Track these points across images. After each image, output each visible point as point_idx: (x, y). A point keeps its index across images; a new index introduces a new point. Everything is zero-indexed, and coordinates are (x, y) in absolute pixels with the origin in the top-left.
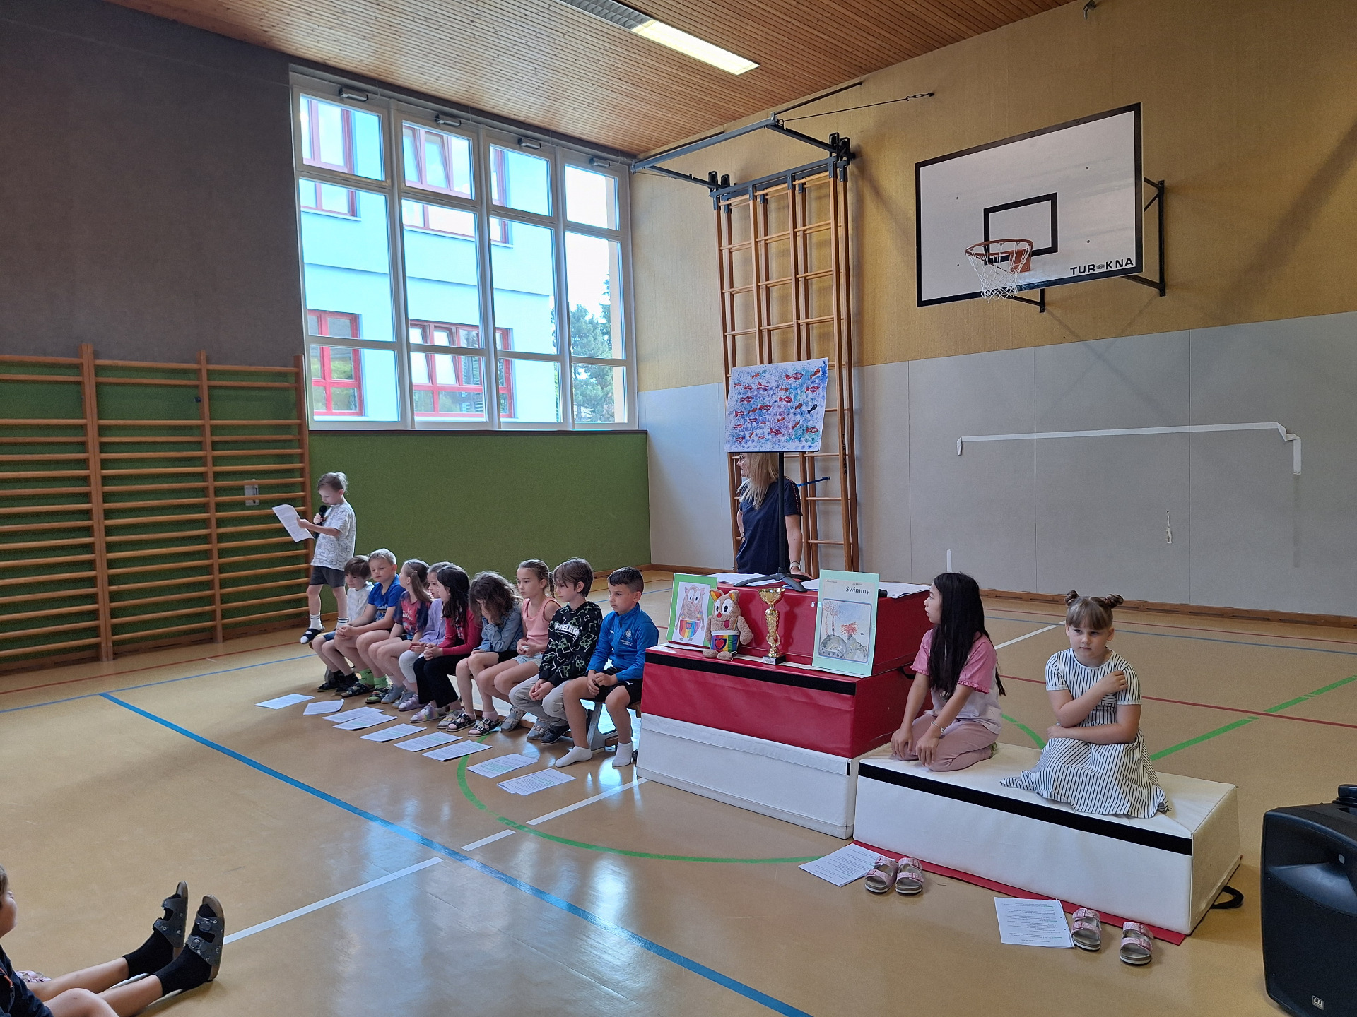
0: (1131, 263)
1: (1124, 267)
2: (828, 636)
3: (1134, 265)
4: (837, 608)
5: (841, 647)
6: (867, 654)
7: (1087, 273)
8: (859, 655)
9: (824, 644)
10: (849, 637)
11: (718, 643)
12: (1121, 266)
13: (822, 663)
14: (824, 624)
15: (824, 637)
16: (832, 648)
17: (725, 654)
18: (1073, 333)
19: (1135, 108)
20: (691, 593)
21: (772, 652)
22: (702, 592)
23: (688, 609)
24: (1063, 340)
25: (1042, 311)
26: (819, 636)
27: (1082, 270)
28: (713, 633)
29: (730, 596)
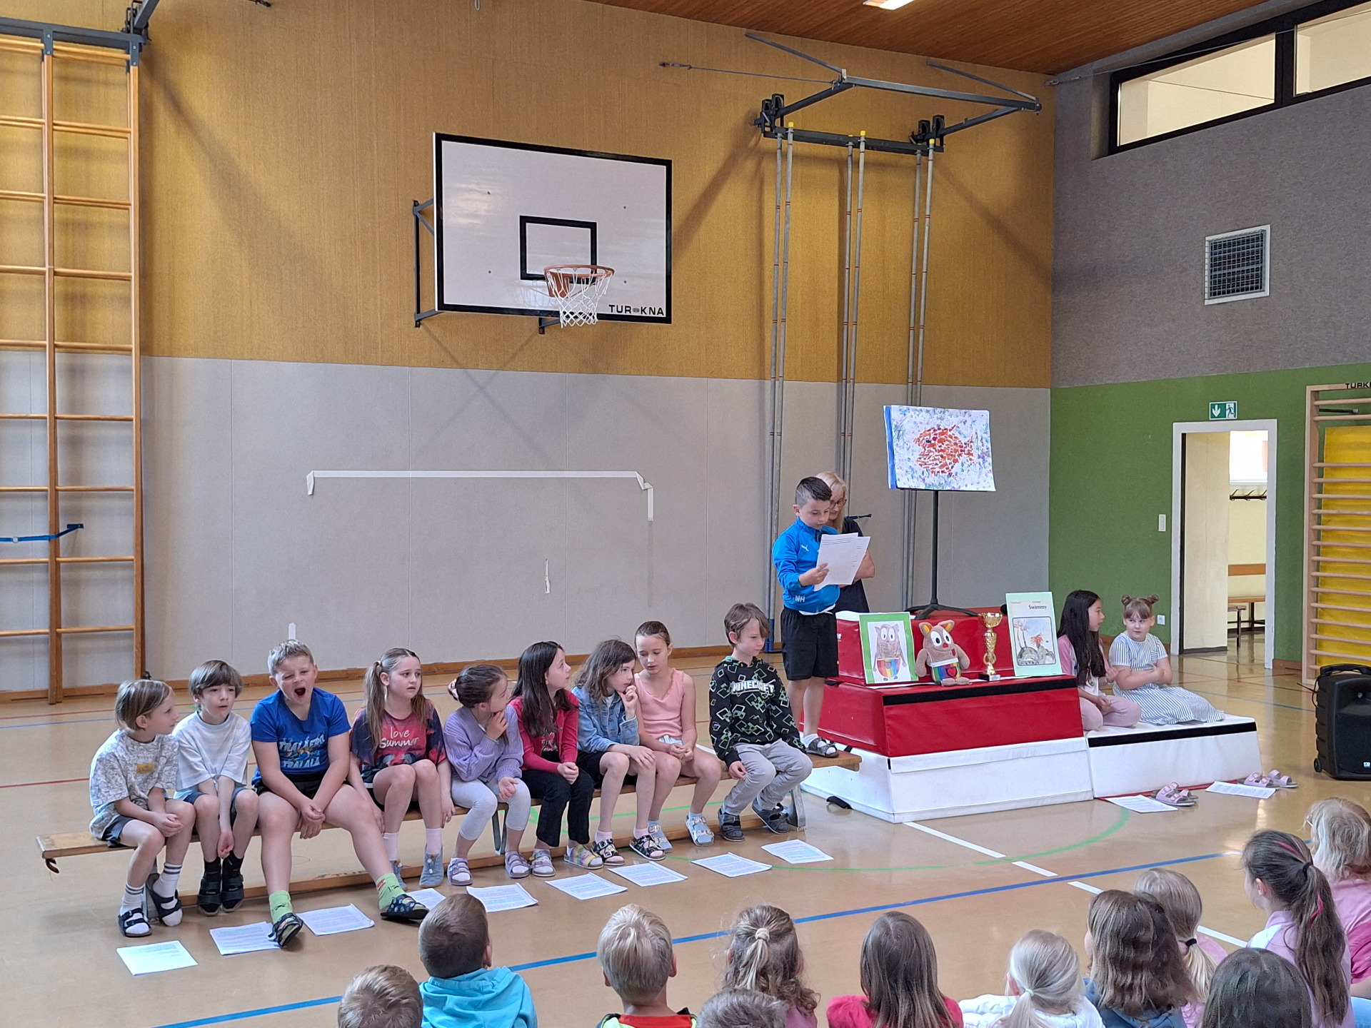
0: (662, 313)
1: (656, 315)
2: (1022, 649)
3: (665, 316)
4: (1024, 625)
5: (1034, 655)
6: (1054, 657)
7: (623, 313)
8: (1049, 659)
9: (1021, 656)
10: (1038, 646)
11: (949, 671)
12: (654, 313)
13: (1023, 672)
14: (1018, 640)
15: (1019, 650)
16: (1027, 658)
17: (960, 680)
18: (452, 357)
19: (668, 164)
20: (884, 631)
21: (990, 670)
22: (896, 629)
23: (884, 648)
24: (442, 364)
25: (417, 326)
26: (1016, 652)
27: (620, 310)
28: (934, 665)
29: (944, 626)
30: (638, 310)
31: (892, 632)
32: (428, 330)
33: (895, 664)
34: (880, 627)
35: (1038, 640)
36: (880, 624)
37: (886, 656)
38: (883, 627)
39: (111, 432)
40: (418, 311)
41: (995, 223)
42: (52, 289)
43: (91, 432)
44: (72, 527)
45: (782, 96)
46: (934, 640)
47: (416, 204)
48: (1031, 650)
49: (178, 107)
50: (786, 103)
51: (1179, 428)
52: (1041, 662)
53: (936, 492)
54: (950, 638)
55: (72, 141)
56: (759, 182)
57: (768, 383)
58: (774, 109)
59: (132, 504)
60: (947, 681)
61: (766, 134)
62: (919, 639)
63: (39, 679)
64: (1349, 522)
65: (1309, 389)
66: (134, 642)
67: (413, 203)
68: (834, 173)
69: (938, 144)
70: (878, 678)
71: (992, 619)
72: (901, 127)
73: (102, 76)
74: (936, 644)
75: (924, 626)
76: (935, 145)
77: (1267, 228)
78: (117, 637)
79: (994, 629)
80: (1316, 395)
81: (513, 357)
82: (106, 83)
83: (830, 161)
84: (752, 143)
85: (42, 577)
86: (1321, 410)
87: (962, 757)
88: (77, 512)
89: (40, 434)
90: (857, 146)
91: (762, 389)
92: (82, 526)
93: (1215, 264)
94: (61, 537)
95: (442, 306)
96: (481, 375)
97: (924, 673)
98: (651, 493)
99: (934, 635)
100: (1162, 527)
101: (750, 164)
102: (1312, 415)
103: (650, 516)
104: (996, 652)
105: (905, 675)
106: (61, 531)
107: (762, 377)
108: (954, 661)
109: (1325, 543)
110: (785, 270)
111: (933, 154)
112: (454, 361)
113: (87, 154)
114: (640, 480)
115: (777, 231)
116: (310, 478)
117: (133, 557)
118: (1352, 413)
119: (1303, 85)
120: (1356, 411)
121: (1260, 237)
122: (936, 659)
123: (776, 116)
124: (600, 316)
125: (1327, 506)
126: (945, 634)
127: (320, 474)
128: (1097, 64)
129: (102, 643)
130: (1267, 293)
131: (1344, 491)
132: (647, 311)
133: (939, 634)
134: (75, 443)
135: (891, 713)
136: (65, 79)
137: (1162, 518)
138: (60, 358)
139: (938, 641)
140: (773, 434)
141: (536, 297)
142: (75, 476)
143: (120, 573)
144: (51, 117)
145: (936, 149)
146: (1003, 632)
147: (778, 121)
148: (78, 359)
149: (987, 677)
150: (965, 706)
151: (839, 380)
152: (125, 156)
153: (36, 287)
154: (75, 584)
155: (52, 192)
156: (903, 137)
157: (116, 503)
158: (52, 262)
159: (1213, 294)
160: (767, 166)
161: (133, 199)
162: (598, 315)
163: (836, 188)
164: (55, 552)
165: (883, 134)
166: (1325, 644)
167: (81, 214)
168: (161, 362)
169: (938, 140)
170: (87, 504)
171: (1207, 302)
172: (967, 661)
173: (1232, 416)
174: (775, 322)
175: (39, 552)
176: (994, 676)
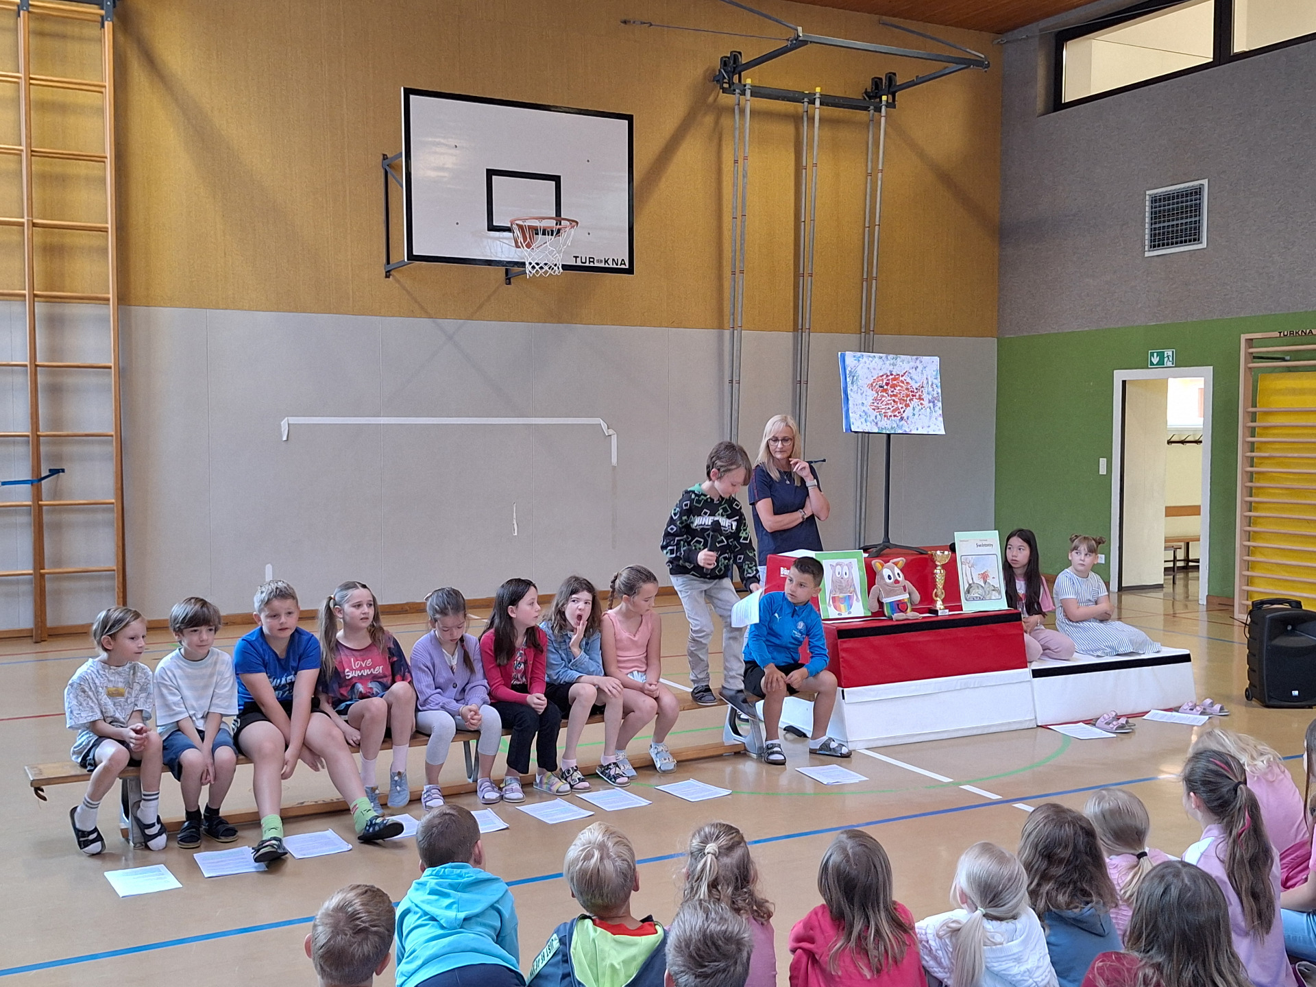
0: (625, 264)
1: (619, 267)
3: (627, 267)
4: (972, 562)
5: (981, 591)
6: (1000, 593)
7: (587, 264)
8: (995, 595)
9: (968, 591)
10: (985, 583)
11: (900, 606)
12: (617, 265)
13: (970, 607)
14: (966, 576)
15: (967, 586)
16: (974, 593)
17: (911, 615)
18: (422, 308)
19: (630, 118)
20: (838, 569)
21: (939, 605)
22: (850, 566)
23: (838, 585)
24: (412, 314)
25: (387, 276)
26: (963, 586)
27: (584, 261)
28: (885, 600)
29: (896, 564)
30: (601, 261)
31: (846, 569)
32: (398, 281)
33: (848, 601)
34: (834, 564)
35: (984, 577)
36: (834, 562)
37: (841, 593)
38: (837, 565)
39: (92, 380)
40: (388, 262)
41: (945, 178)
42: (31, 239)
43: (71, 380)
44: (54, 472)
45: (740, 53)
46: (886, 577)
47: (385, 157)
48: (978, 586)
50: (744, 60)
51: (1119, 376)
52: (988, 597)
53: (889, 435)
54: (901, 575)
55: (48, 95)
56: (717, 137)
57: (727, 333)
58: (732, 66)
59: (112, 449)
60: (898, 616)
61: (724, 91)
62: (871, 576)
63: (24, 619)
64: (1279, 465)
65: (1244, 337)
66: (116, 583)
67: (382, 157)
68: (790, 129)
69: (890, 101)
70: (832, 613)
71: (942, 557)
72: (855, 84)
73: (77, 30)
74: (888, 581)
75: (876, 563)
76: (887, 101)
77: (1205, 182)
78: (99, 578)
79: (944, 566)
80: (1250, 342)
81: (481, 307)
82: (81, 39)
83: (784, 117)
84: (711, 99)
85: (25, 519)
86: (1254, 357)
87: (913, 687)
88: (59, 457)
89: (22, 381)
90: (812, 102)
91: (720, 339)
92: (63, 471)
93: (1155, 216)
94: (43, 482)
95: (412, 257)
96: (449, 324)
97: (876, 608)
98: (614, 439)
99: (886, 572)
100: (1103, 471)
101: (709, 120)
102: (1246, 362)
103: (614, 461)
104: (944, 588)
105: (858, 610)
106: (43, 476)
107: (721, 327)
108: (905, 597)
109: (1258, 485)
110: (743, 222)
111: (886, 110)
112: (422, 310)
113: (62, 108)
114: (604, 426)
115: (735, 185)
116: (284, 424)
117: (113, 501)
118: (1283, 360)
119: (1240, 44)
120: (1288, 358)
121: (1198, 191)
122: (888, 596)
123: (734, 73)
124: (565, 267)
125: (1260, 450)
126: (897, 570)
127: (293, 420)
128: (1042, 24)
129: (85, 584)
130: (1204, 245)
131: (1274, 435)
132: (610, 262)
133: (890, 571)
134: (56, 391)
135: (845, 646)
136: (41, 34)
137: (1103, 461)
138: (40, 308)
139: (889, 577)
140: (731, 381)
141: (502, 248)
142: (56, 422)
143: (100, 517)
144: (27, 71)
145: (888, 105)
146: (951, 569)
147: (736, 77)
148: (58, 309)
149: (936, 612)
150: (913, 639)
151: (795, 329)
152: (101, 111)
153: (15, 238)
154: (58, 527)
155: (29, 145)
156: (856, 94)
157: (96, 449)
158: (31, 214)
159: (1154, 246)
160: (726, 121)
161: (109, 152)
162: (563, 266)
163: (792, 144)
164: (37, 496)
165: (838, 92)
166: (1256, 581)
167: (58, 167)
168: (138, 312)
169: (890, 96)
170: (68, 449)
171: (1147, 254)
172: (917, 597)
173: (1170, 364)
174: (734, 273)
175: (22, 496)
176: (943, 611)
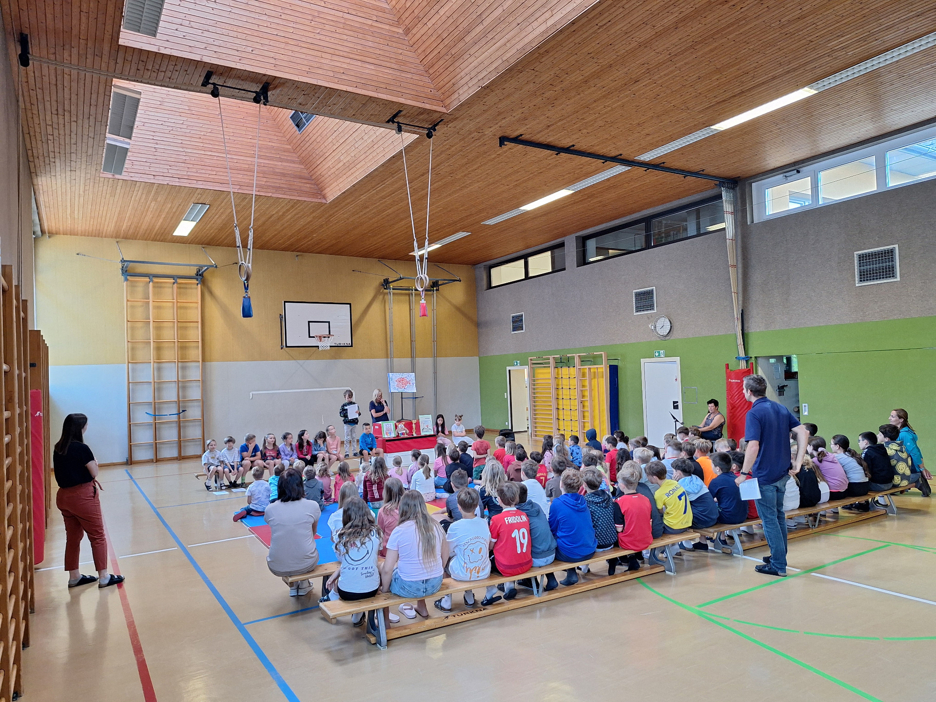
0: (350, 344)
2: (423, 428)
4: (424, 423)
5: (426, 430)
7: (338, 345)
10: (427, 428)
11: (403, 434)
12: (348, 345)
13: (423, 434)
14: (422, 426)
16: (424, 430)
17: (406, 436)
18: (292, 357)
19: (350, 304)
21: (414, 434)
24: (289, 360)
25: (281, 349)
26: (421, 429)
28: (399, 433)
29: (403, 424)
30: (343, 344)
32: (285, 350)
33: (390, 433)
35: (427, 426)
37: (388, 431)
39: (194, 384)
40: (282, 346)
41: (458, 309)
42: (178, 346)
43: (188, 384)
44: (183, 411)
45: (389, 278)
48: (425, 428)
49: (211, 293)
50: (390, 280)
51: (508, 368)
52: (428, 431)
55: (182, 305)
56: (384, 301)
57: (389, 359)
58: (387, 282)
59: (201, 404)
60: (403, 436)
61: (384, 289)
62: (396, 427)
63: (175, 454)
65: (529, 358)
66: (202, 443)
67: (279, 315)
68: (407, 298)
70: (386, 436)
73: (190, 286)
74: (400, 428)
75: (397, 424)
77: (523, 313)
78: (196, 441)
79: (415, 424)
80: (531, 360)
81: (311, 356)
82: (191, 288)
84: (381, 291)
85: (174, 425)
86: (533, 364)
88: (185, 407)
89: (174, 386)
90: (412, 290)
91: (387, 361)
92: (186, 411)
93: (513, 322)
94: (180, 414)
95: (286, 347)
96: (301, 362)
97: (397, 434)
99: (399, 426)
100: (506, 397)
101: (381, 297)
102: (531, 365)
104: (416, 429)
105: (393, 435)
106: (180, 412)
107: (387, 357)
108: (405, 431)
110: (391, 327)
111: (436, 292)
113: (185, 308)
115: (389, 316)
116: (251, 394)
117: (201, 419)
118: (540, 364)
119: (531, 274)
121: (522, 315)
122: (400, 431)
124: (331, 347)
126: (403, 426)
127: (253, 393)
128: (484, 264)
129: (192, 443)
130: (524, 331)
133: (401, 426)
134: (184, 388)
135: (388, 443)
136: (180, 288)
137: (506, 394)
138: (180, 364)
141: (313, 342)
142: (184, 397)
143: (197, 423)
144: (177, 300)
145: (437, 290)
146: (418, 424)
147: (388, 285)
148: (185, 364)
151: (412, 357)
152: (197, 308)
153: (173, 345)
154: (185, 427)
155: (177, 320)
157: (196, 404)
158: (177, 339)
159: (513, 331)
160: (386, 297)
161: (200, 320)
163: (407, 303)
164: (179, 418)
166: (537, 427)
167: (185, 324)
168: (208, 364)
169: (437, 287)
170: (188, 404)
171: (512, 333)
172: (408, 431)
173: (519, 365)
174: (390, 342)
175: (175, 418)
176: (415, 435)
